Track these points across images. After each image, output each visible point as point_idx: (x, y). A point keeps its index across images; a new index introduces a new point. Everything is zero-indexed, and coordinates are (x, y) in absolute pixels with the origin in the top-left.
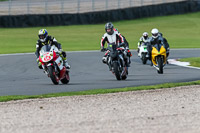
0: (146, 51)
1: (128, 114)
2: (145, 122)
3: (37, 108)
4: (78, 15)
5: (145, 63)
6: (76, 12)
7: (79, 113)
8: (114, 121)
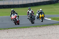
0: (38, 15)
1: (33, 34)
2: (38, 36)
3: (6, 32)
4: (18, 5)
5: (38, 19)
6: (17, 4)
7: (19, 34)
8: (29, 36)
